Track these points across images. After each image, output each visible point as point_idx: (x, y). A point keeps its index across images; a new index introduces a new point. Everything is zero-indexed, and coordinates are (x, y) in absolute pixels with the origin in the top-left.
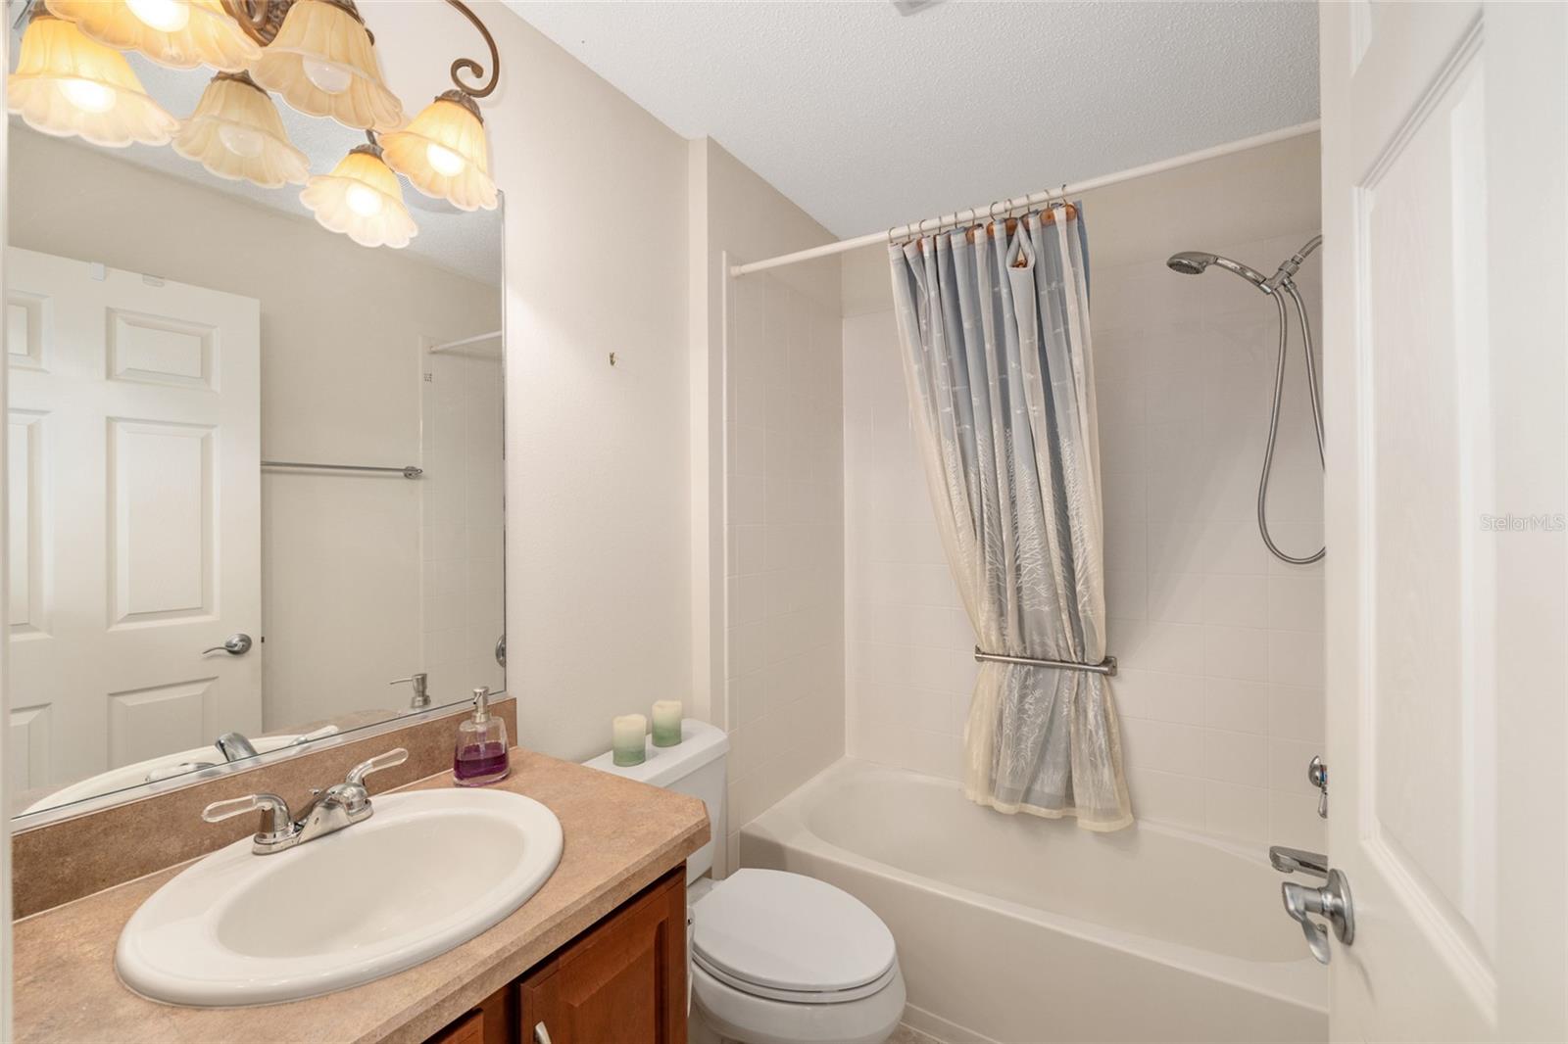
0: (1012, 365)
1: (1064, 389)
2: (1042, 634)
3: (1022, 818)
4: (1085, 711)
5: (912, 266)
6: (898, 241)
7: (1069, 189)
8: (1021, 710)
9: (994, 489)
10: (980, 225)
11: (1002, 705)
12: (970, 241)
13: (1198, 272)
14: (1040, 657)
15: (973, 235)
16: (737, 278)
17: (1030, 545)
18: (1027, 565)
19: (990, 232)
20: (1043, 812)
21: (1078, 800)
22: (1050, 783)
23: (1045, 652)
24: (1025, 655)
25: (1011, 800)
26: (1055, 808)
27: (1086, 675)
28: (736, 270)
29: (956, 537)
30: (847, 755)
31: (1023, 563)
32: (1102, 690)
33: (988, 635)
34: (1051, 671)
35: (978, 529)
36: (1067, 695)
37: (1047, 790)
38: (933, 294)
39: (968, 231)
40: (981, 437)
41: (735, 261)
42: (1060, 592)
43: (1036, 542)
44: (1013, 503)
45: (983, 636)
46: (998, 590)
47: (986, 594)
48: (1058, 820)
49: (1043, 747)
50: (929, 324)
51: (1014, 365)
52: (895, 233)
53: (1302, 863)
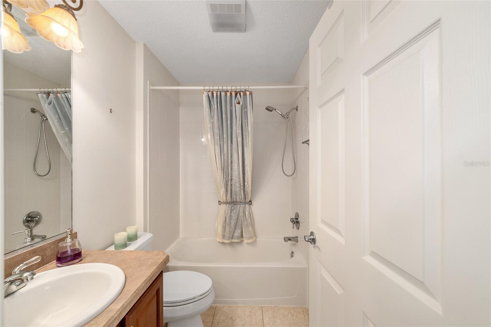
0: (234, 128)
1: (246, 135)
2: (236, 195)
3: (231, 244)
4: (245, 214)
5: (210, 98)
6: (206, 90)
7: (250, 87)
8: (231, 216)
9: (227, 159)
10: (228, 91)
11: (226, 215)
12: (226, 95)
13: (271, 111)
14: (235, 202)
15: (227, 93)
16: (152, 90)
17: (235, 173)
18: (234, 178)
19: (231, 94)
20: (236, 241)
21: (244, 236)
22: (237, 233)
23: (236, 200)
24: (231, 202)
25: (228, 240)
26: (239, 239)
27: (246, 205)
28: (152, 88)
29: (217, 171)
30: (180, 236)
31: (233, 178)
32: (249, 208)
33: (223, 197)
34: (238, 205)
35: (223, 169)
36: (241, 211)
37: (237, 235)
38: (216, 107)
39: (226, 92)
40: (225, 145)
41: (151, 85)
42: (241, 185)
43: (237, 172)
44: (231, 162)
45: (222, 198)
46: (226, 185)
47: (223, 186)
48: (240, 242)
49: (236, 224)
50: (214, 114)
51: (235, 128)
52: (206, 88)
53: (289, 239)
